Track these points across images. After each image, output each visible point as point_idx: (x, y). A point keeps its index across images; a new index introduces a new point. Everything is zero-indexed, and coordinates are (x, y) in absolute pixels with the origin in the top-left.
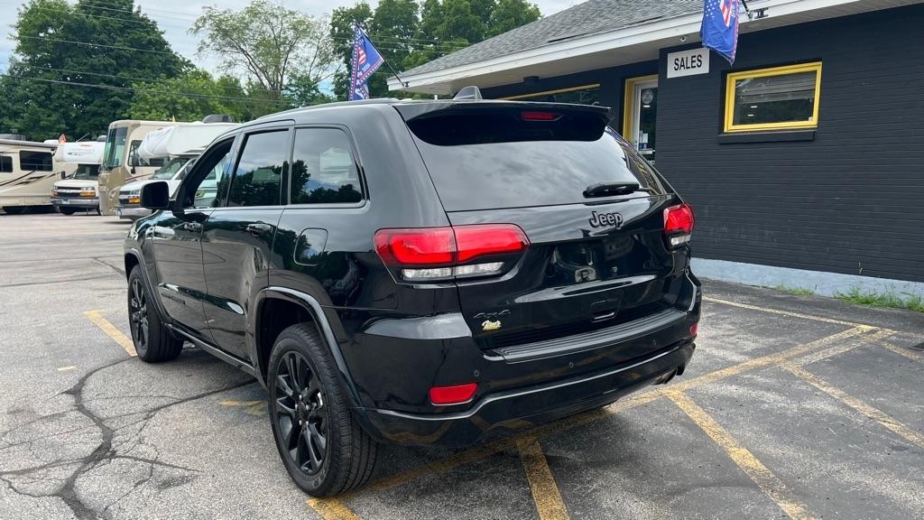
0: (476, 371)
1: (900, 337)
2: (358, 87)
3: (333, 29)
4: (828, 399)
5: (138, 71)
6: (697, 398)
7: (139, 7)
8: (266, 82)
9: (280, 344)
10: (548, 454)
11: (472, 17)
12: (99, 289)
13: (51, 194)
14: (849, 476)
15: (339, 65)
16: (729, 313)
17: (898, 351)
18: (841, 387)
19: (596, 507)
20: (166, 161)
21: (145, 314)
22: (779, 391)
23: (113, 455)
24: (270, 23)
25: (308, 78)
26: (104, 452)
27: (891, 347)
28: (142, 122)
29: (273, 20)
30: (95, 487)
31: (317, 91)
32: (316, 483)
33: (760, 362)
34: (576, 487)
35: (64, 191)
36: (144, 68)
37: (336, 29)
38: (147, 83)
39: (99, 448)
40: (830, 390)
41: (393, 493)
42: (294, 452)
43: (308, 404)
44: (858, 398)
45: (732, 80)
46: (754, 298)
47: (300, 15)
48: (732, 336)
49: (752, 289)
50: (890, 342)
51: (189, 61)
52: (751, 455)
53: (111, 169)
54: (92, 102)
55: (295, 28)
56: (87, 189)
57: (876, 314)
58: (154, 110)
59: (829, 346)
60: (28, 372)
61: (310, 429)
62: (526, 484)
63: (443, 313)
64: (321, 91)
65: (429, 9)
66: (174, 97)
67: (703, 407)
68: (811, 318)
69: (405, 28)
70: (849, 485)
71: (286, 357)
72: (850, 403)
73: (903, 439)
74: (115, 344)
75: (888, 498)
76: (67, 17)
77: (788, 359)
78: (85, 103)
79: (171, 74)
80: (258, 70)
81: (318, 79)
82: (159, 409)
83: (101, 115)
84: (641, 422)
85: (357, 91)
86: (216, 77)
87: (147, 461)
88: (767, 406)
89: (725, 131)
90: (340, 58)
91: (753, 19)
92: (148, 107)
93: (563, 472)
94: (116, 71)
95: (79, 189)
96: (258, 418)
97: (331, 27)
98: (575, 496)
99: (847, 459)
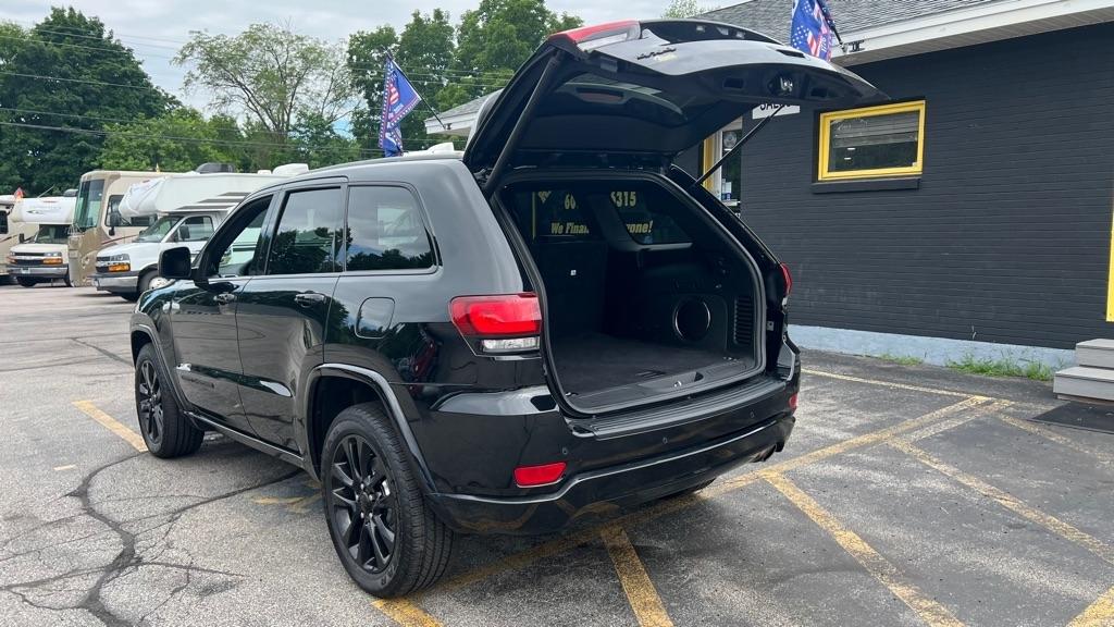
0: (564, 450)
1: (1018, 408)
2: (389, 131)
3: (351, 58)
4: (940, 477)
5: (111, 109)
6: (797, 479)
7: (111, 32)
8: (268, 122)
9: (338, 427)
10: (637, 544)
11: (518, 43)
12: (85, 376)
13: (7, 261)
14: (963, 557)
15: (359, 101)
16: (828, 387)
17: (1016, 423)
18: (954, 464)
19: (693, 597)
20: (152, 220)
21: (159, 401)
22: (887, 470)
23: (139, 561)
24: (273, 51)
25: (320, 116)
26: (127, 560)
27: (1008, 419)
28: (122, 173)
29: (278, 48)
30: (124, 597)
31: (332, 132)
32: (384, 581)
33: (864, 439)
34: (670, 577)
35: (23, 258)
36: (118, 105)
37: (355, 57)
38: (121, 123)
39: (121, 555)
40: (942, 468)
41: (468, 591)
42: (355, 550)
43: (371, 493)
44: (972, 474)
45: (826, 121)
46: (857, 369)
47: (310, 41)
48: (834, 411)
49: (854, 359)
50: (1009, 414)
51: (174, 97)
52: (859, 538)
53: (84, 230)
54: (53, 148)
55: (304, 57)
56: (52, 255)
57: (991, 384)
58: (131, 158)
59: (941, 420)
60: (18, 472)
61: (375, 522)
62: (614, 576)
63: (526, 387)
64: (338, 132)
65: (467, 33)
66: (156, 140)
67: (803, 488)
68: (921, 389)
69: (438, 57)
70: (963, 565)
71: (344, 442)
72: (964, 481)
73: (1020, 516)
74: (118, 439)
75: (1004, 578)
76: (21, 44)
77: (895, 435)
78: (42, 149)
79: (151, 113)
80: (259, 108)
81: (332, 118)
82: (184, 509)
83: (64, 163)
84: (736, 507)
85: (388, 135)
86: (207, 117)
87: (181, 567)
88: (874, 486)
89: (820, 178)
90: (360, 92)
91: (848, 53)
92: (123, 153)
93: (654, 562)
94: (82, 110)
95: (42, 255)
96: (302, 516)
97: (348, 55)
98: (669, 587)
99: (962, 539)
